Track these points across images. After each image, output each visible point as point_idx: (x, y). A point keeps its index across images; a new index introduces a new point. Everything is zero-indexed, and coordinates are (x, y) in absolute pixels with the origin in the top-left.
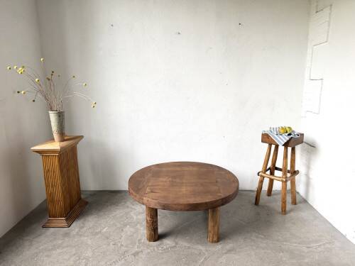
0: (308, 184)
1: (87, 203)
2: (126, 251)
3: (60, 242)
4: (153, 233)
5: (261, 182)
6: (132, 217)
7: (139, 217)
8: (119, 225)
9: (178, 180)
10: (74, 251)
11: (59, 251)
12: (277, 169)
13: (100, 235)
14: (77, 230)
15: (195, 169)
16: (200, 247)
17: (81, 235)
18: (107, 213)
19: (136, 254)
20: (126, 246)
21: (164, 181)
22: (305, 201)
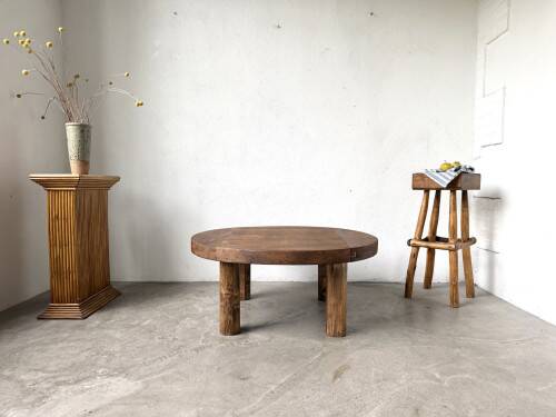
1: (120, 294)
2: (183, 346)
3: (66, 335)
5: (414, 256)
7: (208, 309)
9: (275, 237)
10: (89, 345)
11: (62, 345)
12: (438, 239)
13: (137, 328)
14: (97, 322)
17: (103, 328)
18: (152, 304)
19: (199, 349)
21: (252, 237)
22: (489, 294)
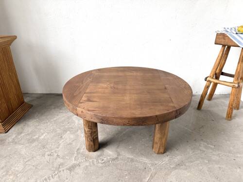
2: (62, 164)
4: (92, 143)
6: (74, 122)
8: (59, 131)
9: (120, 86)
10: (3, 163)
13: (36, 143)
14: (14, 136)
15: (139, 74)
16: (145, 160)
17: (16, 143)
18: (48, 117)
19: (72, 169)
20: (63, 158)
21: (104, 87)
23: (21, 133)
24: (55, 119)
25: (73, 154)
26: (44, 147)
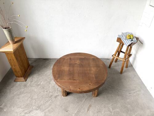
0: (135, 59)
1: (33, 67)
5: (113, 59)
8: (48, 80)
10: (29, 95)
11: (23, 95)
12: (122, 52)
13: (40, 86)
14: (30, 83)
18: (42, 73)
22: (132, 66)
23: (32, 81)
24: (45, 74)
25: (56, 91)
26: (43, 88)
